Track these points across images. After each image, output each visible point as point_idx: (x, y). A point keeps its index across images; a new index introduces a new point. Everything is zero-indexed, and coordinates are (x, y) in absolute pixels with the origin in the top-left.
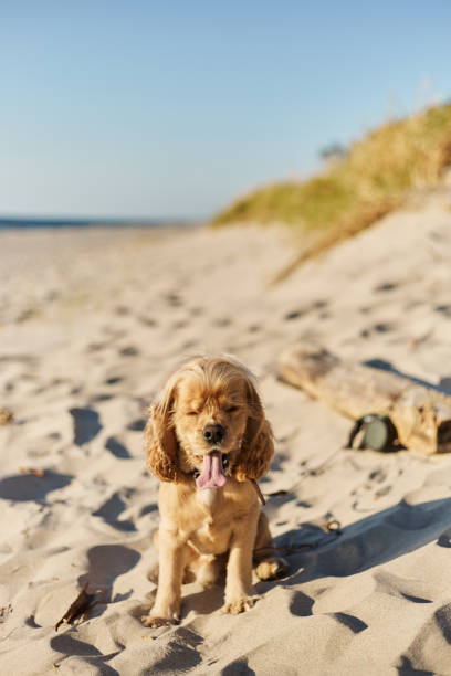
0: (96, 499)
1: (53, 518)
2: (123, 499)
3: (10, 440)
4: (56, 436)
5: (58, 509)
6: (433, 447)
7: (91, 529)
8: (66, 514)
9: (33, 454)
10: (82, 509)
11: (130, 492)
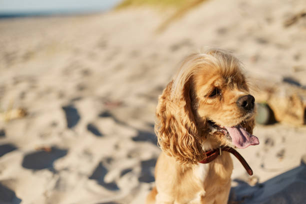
0: (88, 167)
1: (62, 183)
2: (106, 165)
3: (28, 127)
4: (54, 124)
5: (64, 175)
6: (301, 121)
7: (89, 190)
8: (71, 179)
9: (43, 136)
10: (80, 175)
11: (109, 160)
